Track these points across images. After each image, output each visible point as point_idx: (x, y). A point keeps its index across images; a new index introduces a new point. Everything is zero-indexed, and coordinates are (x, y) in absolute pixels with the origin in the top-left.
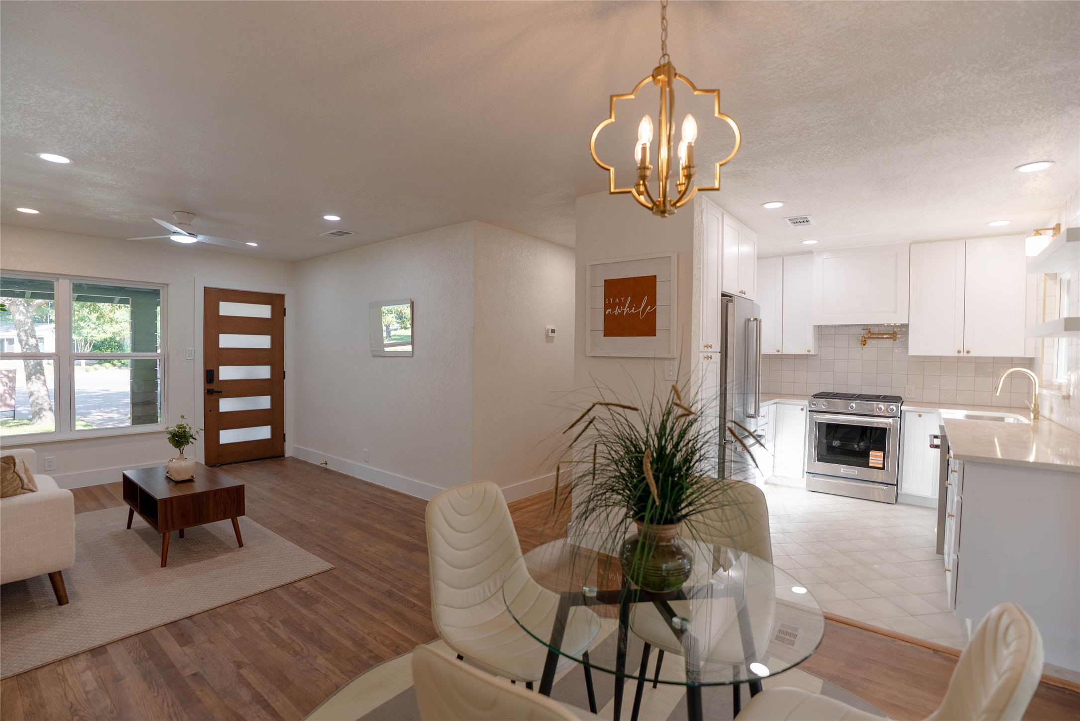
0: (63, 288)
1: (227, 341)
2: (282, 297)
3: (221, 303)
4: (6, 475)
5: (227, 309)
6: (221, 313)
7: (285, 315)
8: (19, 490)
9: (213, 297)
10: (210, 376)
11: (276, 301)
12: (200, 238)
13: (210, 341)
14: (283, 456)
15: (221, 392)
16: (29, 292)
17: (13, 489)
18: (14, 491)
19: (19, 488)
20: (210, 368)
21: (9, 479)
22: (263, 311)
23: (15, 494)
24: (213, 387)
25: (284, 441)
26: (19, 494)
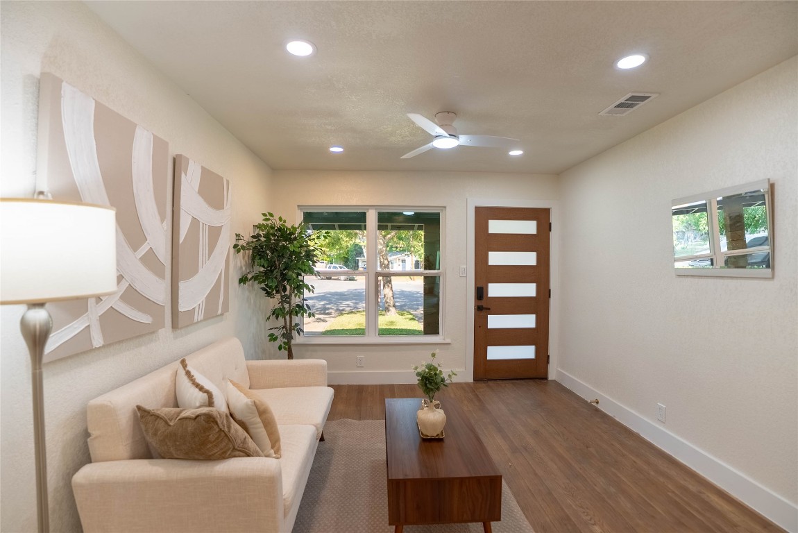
1: (497, 258)
2: (547, 212)
3: (490, 221)
4: (208, 436)
5: (497, 227)
6: (490, 231)
7: (550, 230)
8: (229, 453)
9: (484, 215)
10: (480, 293)
11: (541, 216)
12: (463, 140)
13: (481, 259)
14: (546, 378)
15: (489, 309)
17: (221, 451)
18: (223, 453)
19: (228, 450)
20: (480, 286)
21: (213, 440)
22: (528, 227)
23: (223, 456)
24: (483, 303)
25: (548, 362)
26: (228, 458)
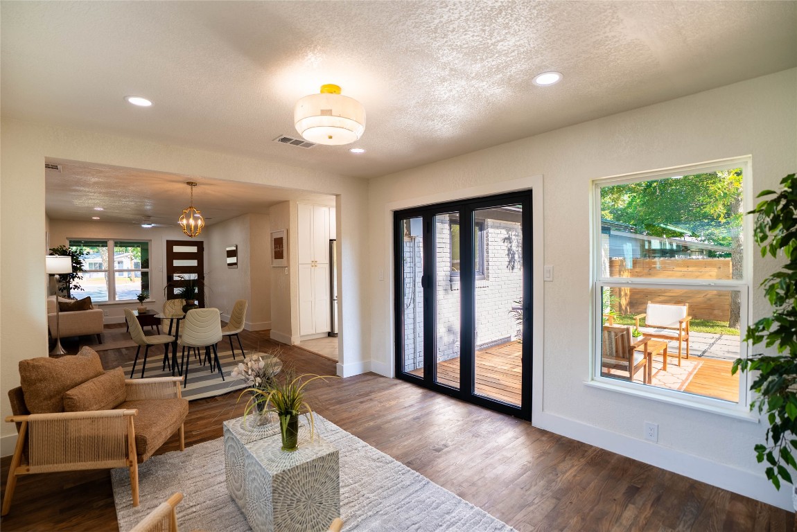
0: (111, 243)
1: (177, 263)
2: (202, 242)
3: (174, 247)
5: (177, 249)
6: (174, 251)
7: (204, 250)
9: (171, 244)
10: (170, 278)
11: (200, 245)
12: (153, 225)
13: (169, 263)
16: (101, 245)
20: (170, 275)
22: (194, 249)
24: (171, 283)
